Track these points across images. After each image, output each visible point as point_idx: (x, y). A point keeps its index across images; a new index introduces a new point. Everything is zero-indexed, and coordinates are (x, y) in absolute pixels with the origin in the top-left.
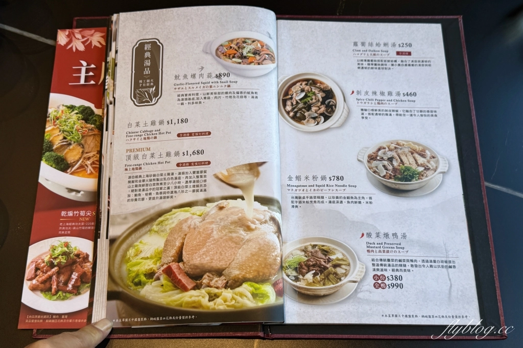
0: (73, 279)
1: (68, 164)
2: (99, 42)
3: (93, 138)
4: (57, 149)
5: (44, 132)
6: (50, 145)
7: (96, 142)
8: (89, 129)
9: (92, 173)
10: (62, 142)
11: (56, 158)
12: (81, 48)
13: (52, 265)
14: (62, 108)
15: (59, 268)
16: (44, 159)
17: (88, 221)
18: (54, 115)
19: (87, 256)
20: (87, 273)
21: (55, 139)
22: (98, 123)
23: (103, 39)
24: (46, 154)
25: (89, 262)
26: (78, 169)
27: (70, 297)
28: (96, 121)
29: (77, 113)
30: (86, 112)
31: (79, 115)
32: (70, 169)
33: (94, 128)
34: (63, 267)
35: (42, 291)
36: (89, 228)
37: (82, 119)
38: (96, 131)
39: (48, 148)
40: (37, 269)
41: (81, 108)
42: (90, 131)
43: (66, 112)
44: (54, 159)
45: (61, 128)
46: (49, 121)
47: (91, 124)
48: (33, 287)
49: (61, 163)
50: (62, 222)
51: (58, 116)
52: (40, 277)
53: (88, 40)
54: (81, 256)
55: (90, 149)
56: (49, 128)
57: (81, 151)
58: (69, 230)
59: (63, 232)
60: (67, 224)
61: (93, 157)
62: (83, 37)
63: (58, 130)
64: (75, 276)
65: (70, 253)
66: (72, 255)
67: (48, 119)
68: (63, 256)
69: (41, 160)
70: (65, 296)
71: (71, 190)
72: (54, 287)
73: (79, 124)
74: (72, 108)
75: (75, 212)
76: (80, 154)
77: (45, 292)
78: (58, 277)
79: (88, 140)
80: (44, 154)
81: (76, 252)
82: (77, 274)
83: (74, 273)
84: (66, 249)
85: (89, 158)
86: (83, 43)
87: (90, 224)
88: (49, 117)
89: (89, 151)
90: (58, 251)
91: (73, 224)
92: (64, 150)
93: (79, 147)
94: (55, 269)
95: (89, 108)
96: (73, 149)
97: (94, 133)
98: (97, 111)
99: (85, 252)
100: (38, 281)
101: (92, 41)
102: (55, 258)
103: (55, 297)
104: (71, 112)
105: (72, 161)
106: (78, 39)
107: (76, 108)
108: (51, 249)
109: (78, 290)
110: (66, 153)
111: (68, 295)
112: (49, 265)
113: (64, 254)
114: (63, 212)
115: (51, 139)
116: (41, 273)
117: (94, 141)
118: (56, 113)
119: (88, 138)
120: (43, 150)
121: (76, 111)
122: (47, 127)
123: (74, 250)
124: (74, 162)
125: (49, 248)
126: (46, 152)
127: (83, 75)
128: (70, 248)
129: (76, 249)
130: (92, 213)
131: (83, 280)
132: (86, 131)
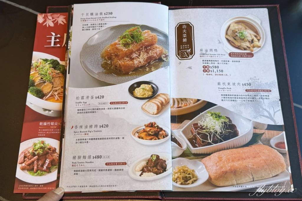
0: (46, 163)
1: (44, 94)
2: (62, 21)
3: (59, 79)
4: (37, 85)
5: (29, 75)
6: (33, 83)
7: (61, 81)
8: (56, 74)
9: (58, 100)
10: (40, 81)
11: (37, 91)
12: (52, 25)
13: (34, 155)
14: (40, 61)
15: (38, 156)
16: (29, 91)
17: (56, 129)
18: (35, 65)
19: (55, 149)
20: (55, 160)
21: (36, 79)
22: (62, 70)
23: (65, 20)
24: (30, 88)
25: (56, 153)
26: (50, 97)
27: (45, 174)
28: (60, 68)
29: (49, 64)
30: (54, 63)
31: (50, 65)
32: (45, 97)
33: (59, 72)
34: (41, 156)
35: (28, 170)
36: (56, 132)
37: (52, 67)
38: (61, 75)
39: (32, 85)
40: (25, 157)
41: (52, 61)
42: (57, 75)
43: (43, 63)
44: (36, 91)
45: (39, 72)
46: (32, 68)
47: (58, 70)
48: (22, 168)
49: (39, 93)
50: (40, 129)
51: (38, 65)
52: (27, 162)
53: (56, 20)
54: (51, 149)
55: (57, 85)
56: (32, 72)
57: (51, 87)
58: (44, 134)
59: (41, 135)
60: (43, 130)
61: (58, 90)
62: (53, 18)
63: (38, 74)
64: (48, 161)
65: (45, 148)
66: (46, 149)
67: (32, 67)
68: (41, 149)
69: (28, 91)
70: (42, 173)
71: (45, 110)
72: (35, 168)
73: (51, 70)
74: (46, 60)
75: (48, 123)
76: (51, 88)
77: (30, 171)
78: (38, 162)
79: (55, 80)
80: (29, 88)
81: (48, 147)
82: (49, 160)
83: (47, 160)
84: (42, 145)
85: (56, 91)
86: (53, 22)
87: (57, 130)
88: (32, 66)
89: (56, 86)
90: (38, 146)
91: (47, 130)
92: (42, 85)
93: (51, 84)
94: (36, 157)
95: (56, 61)
96: (47, 85)
97: (59, 76)
98: (61, 63)
99: (54, 147)
100: (25, 164)
101: (58, 21)
102: (36, 151)
103: (36, 174)
104: (46, 63)
105: (46, 92)
106: (50, 19)
107: (49, 61)
108: (34, 145)
109: (49, 170)
110: (42, 88)
111: (44, 173)
112: (32, 154)
113: (41, 148)
114: (41, 123)
115: (34, 79)
116: (28, 159)
117: (59, 80)
118: (36, 63)
119: (56, 78)
120: (29, 85)
121: (48, 63)
122: (31, 71)
123: (47, 146)
124: (47, 93)
125: (32, 144)
126: (30, 87)
127: (53, 41)
128: (45, 145)
129: (48, 145)
130: (58, 124)
131: (53, 164)
132: (55, 74)
